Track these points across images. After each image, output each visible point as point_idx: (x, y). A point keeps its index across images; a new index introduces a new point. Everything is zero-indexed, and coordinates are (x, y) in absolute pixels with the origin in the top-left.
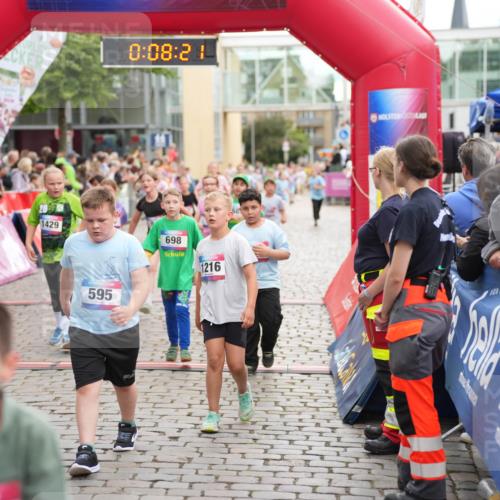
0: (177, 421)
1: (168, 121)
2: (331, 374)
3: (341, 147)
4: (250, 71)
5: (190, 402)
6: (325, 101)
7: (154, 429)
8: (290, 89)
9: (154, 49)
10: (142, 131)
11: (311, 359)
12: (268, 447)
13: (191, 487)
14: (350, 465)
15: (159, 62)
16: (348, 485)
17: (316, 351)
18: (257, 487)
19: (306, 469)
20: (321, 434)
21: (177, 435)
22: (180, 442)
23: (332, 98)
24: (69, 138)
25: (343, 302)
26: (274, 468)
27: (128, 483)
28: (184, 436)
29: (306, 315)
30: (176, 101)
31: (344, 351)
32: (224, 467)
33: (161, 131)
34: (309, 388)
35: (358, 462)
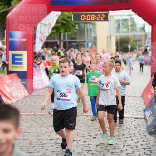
0: (95, 132)
1: (92, 39)
2: (144, 118)
3: (147, 46)
4: (118, 23)
6: (142, 32)
7: (88, 135)
8: (131, 28)
9: (89, 16)
10: (84, 42)
11: (138, 114)
12: (125, 141)
13: (100, 153)
14: (151, 148)
15: (91, 20)
16: (151, 154)
17: (139, 111)
18: (121, 154)
19: (137, 148)
20: (141, 138)
21: (95, 137)
22: (97, 139)
23: (145, 31)
24: (62, 44)
25: (148, 96)
26: (126, 148)
27: (81, 151)
28: (98, 137)
29: (136, 100)
30: (95, 32)
31: (149, 111)
32: (110, 147)
33: (90, 42)
34: (137, 123)
35: (154, 147)
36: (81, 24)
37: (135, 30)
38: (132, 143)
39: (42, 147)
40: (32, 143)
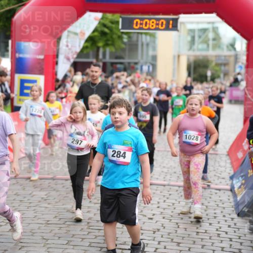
0: (152, 210)
1: (150, 59)
2: (231, 190)
4: (192, 34)
5: (159, 201)
6: (230, 50)
7: (141, 213)
8: (213, 44)
10: (136, 63)
11: (221, 183)
12: (198, 226)
13: (159, 243)
14: (241, 238)
15: (149, 29)
16: (240, 248)
17: (223, 178)
18: (193, 246)
19: (218, 238)
20: (226, 221)
21: (152, 217)
22: (154, 221)
23: (235, 49)
25: (238, 154)
26: (202, 237)
27: (128, 239)
28: (156, 218)
29: (218, 160)
30: (154, 49)
31: (238, 179)
32: (176, 235)
33: (146, 63)
34: (220, 197)
35: (245, 236)
36: (132, 35)
37: (219, 47)
38: (210, 229)
39: (66, 231)
40: (49, 224)
